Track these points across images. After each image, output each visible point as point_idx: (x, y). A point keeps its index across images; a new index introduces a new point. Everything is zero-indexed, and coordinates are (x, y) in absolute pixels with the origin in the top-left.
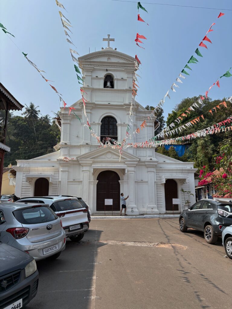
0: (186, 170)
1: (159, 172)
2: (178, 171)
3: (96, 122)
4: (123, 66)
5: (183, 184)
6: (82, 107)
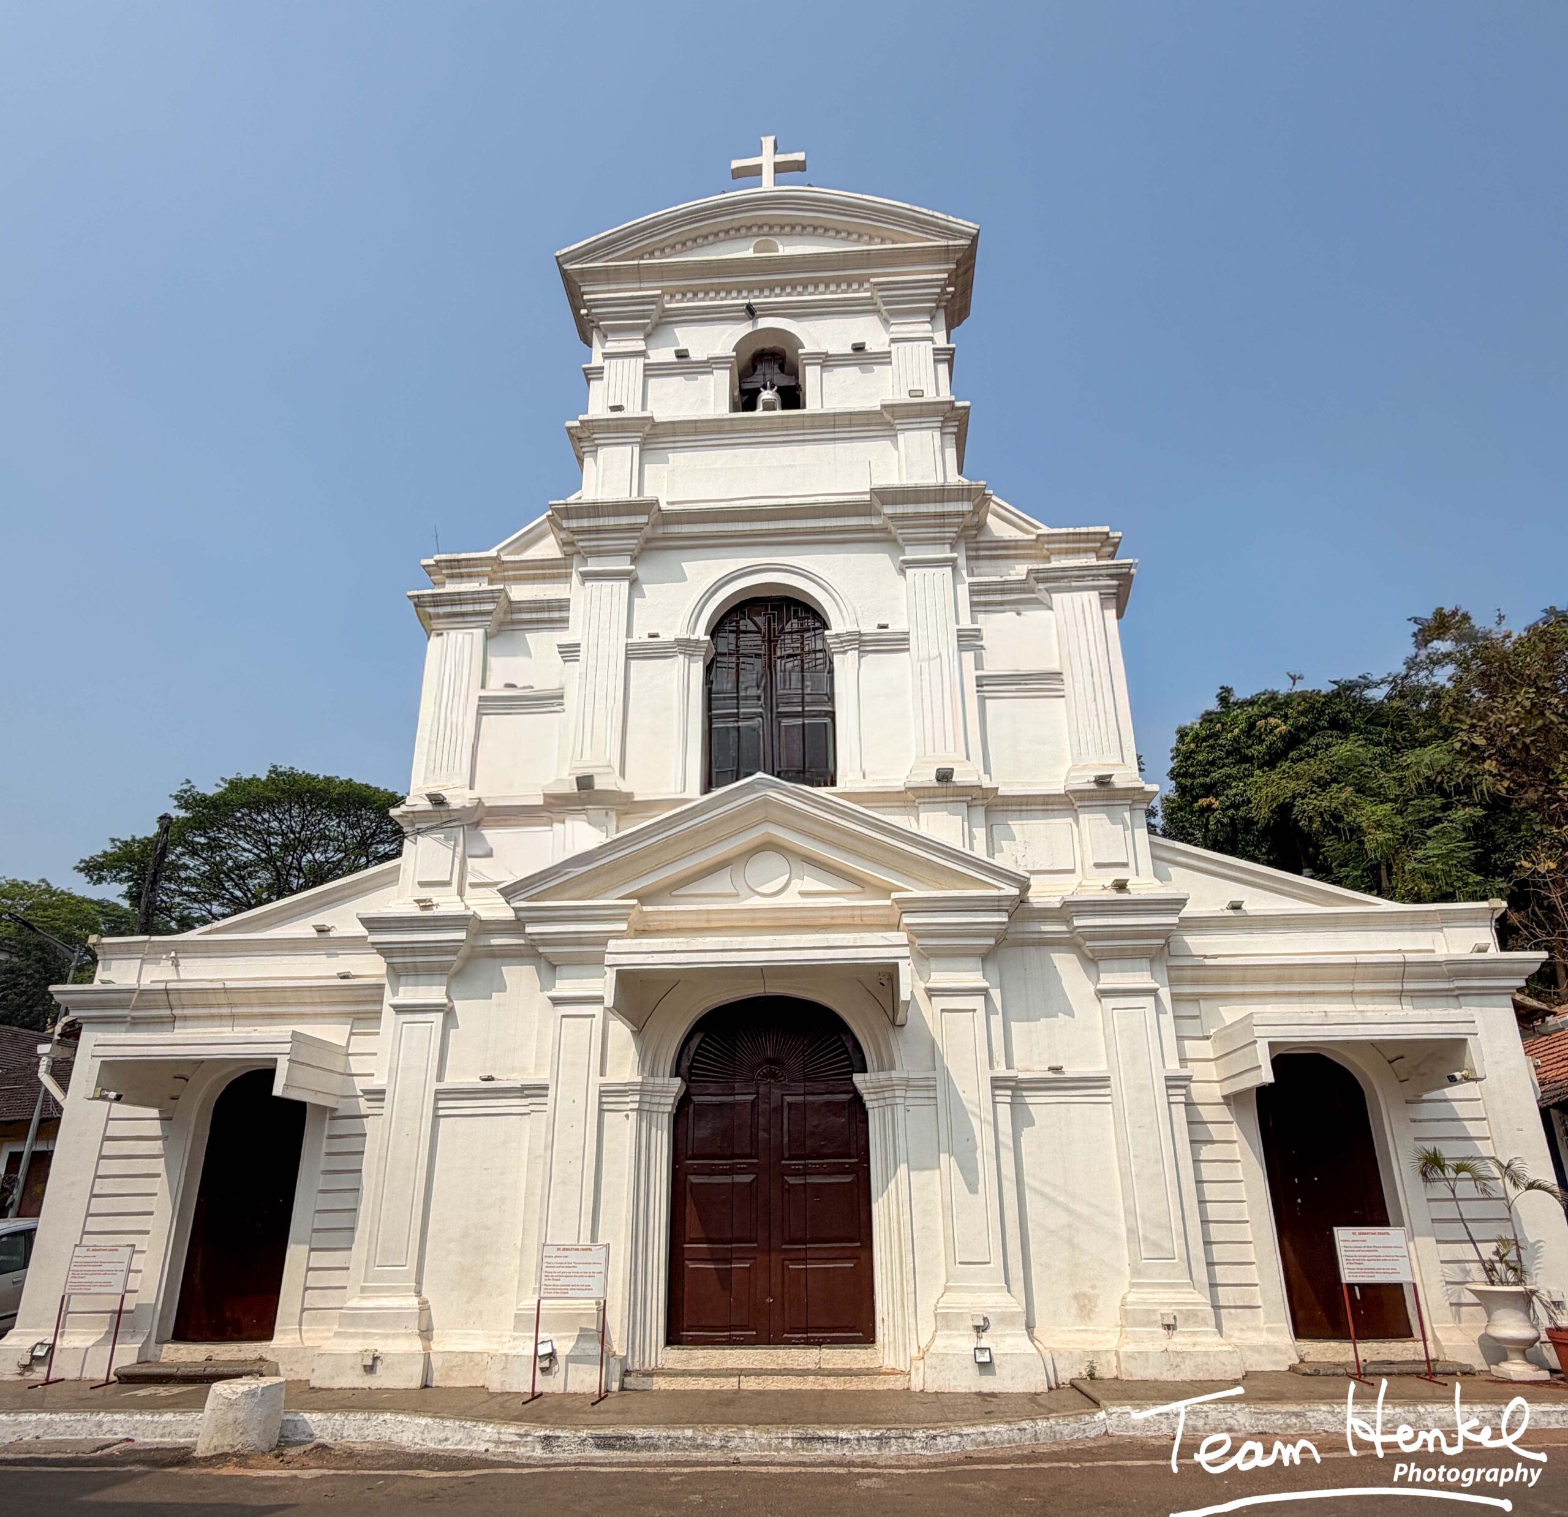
0: (1431, 970)
1: (1196, 998)
2: (1364, 980)
3: (668, 636)
4: (861, 281)
5: (1425, 1097)
6: (572, 544)
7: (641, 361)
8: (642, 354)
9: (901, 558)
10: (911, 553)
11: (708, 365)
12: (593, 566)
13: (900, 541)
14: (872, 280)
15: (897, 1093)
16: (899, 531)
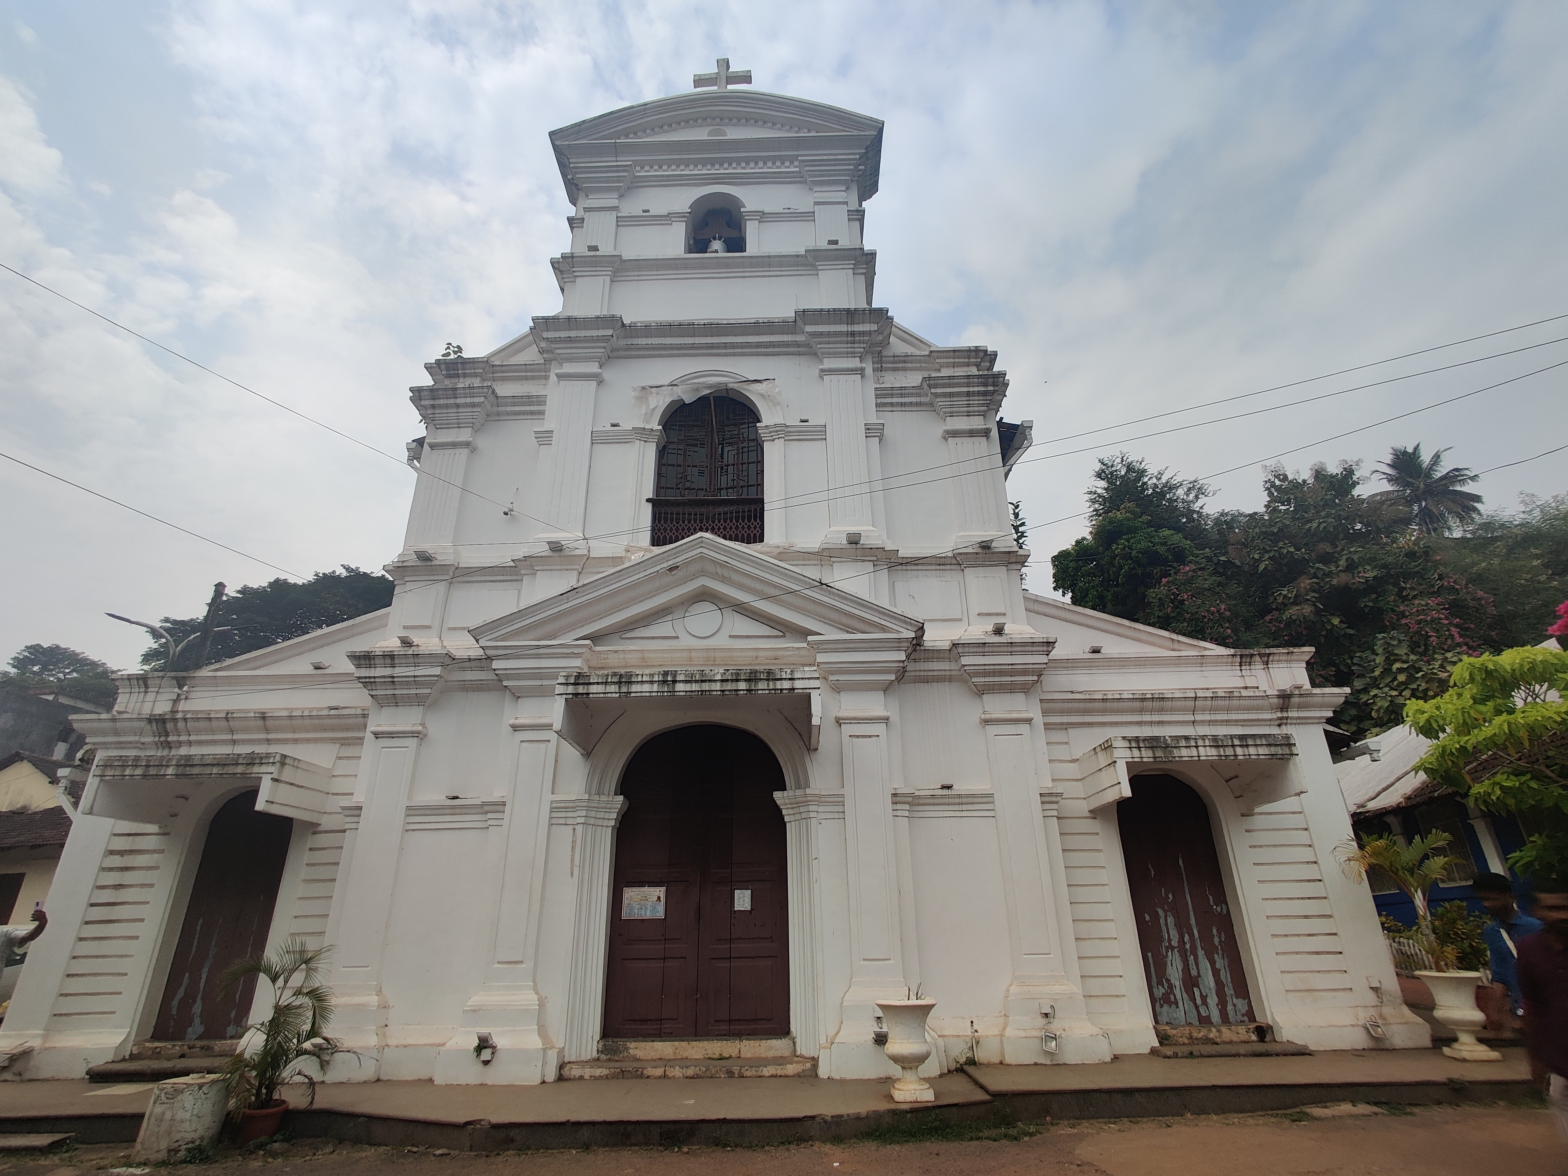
0: (1257, 703)
3: (627, 425)
4: (792, 159)
5: (1257, 810)
6: (551, 351)
7: (614, 214)
8: (615, 208)
9: (820, 367)
10: (829, 363)
11: (668, 219)
12: (568, 368)
13: (820, 354)
14: (799, 158)
15: (811, 808)
16: (819, 346)
